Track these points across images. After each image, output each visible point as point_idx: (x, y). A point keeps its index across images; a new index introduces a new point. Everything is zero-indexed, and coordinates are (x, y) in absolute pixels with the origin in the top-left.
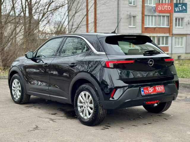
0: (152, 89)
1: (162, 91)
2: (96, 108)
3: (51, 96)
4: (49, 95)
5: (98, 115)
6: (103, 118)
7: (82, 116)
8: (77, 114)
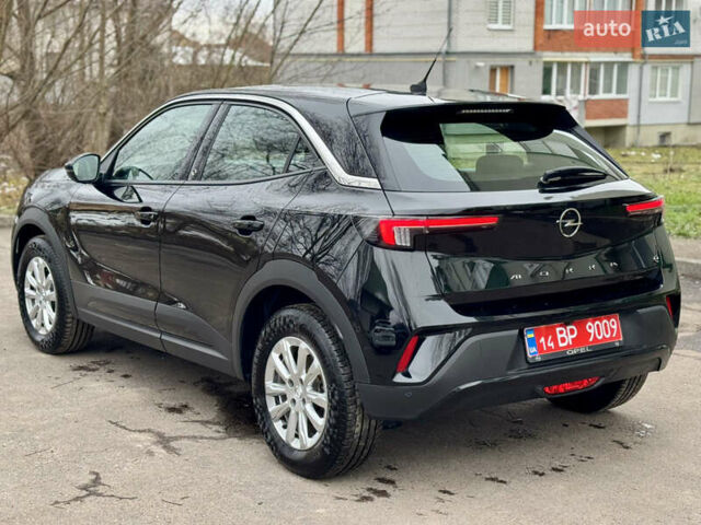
0: (572, 332)
1: (611, 337)
2: (337, 413)
3: (163, 337)
4: (158, 335)
5: (344, 438)
6: (366, 451)
7: (282, 433)
8: (264, 425)
